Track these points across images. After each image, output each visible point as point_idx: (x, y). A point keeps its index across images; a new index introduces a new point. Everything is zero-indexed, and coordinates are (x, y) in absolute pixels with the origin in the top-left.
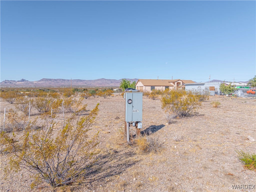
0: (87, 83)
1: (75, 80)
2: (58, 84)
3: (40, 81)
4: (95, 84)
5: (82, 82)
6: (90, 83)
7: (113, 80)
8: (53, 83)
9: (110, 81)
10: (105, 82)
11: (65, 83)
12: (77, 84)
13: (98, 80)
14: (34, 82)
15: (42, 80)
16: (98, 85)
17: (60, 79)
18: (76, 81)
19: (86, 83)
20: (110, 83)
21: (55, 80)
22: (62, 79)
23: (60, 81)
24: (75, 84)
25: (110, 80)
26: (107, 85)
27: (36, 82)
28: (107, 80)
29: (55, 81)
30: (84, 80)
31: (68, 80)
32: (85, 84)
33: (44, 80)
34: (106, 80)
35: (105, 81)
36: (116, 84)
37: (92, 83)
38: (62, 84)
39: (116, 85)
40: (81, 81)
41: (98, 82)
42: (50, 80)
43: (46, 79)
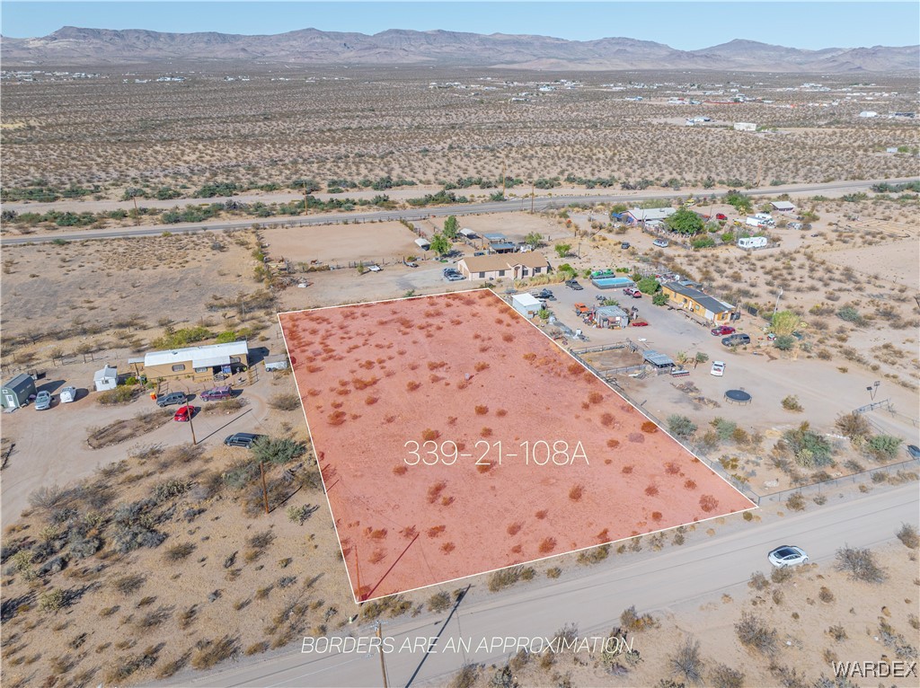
0: (249, 49)
1: (198, 35)
2: (132, 53)
3: (54, 38)
4: (283, 53)
5: (227, 46)
6: (261, 49)
7: (350, 34)
8: (111, 48)
9: (338, 41)
10: (322, 45)
11: (159, 49)
12: (210, 55)
13: (293, 35)
14: (28, 42)
15: (64, 33)
16: (292, 60)
17: (136, 31)
18: (205, 39)
19: (244, 50)
20: (338, 49)
21: (117, 34)
22: (147, 32)
23: (138, 38)
24: (202, 55)
25: (338, 35)
26: (330, 59)
27: (38, 44)
28: (328, 34)
29: (117, 40)
30: (234, 36)
31: (171, 36)
32: (242, 55)
33: (70, 36)
34: (321, 34)
35: (318, 41)
36: (362, 53)
37: (269, 49)
38: (151, 53)
39: (363, 60)
40: (223, 38)
41: (294, 43)
42: (97, 33)
43: (80, 30)
